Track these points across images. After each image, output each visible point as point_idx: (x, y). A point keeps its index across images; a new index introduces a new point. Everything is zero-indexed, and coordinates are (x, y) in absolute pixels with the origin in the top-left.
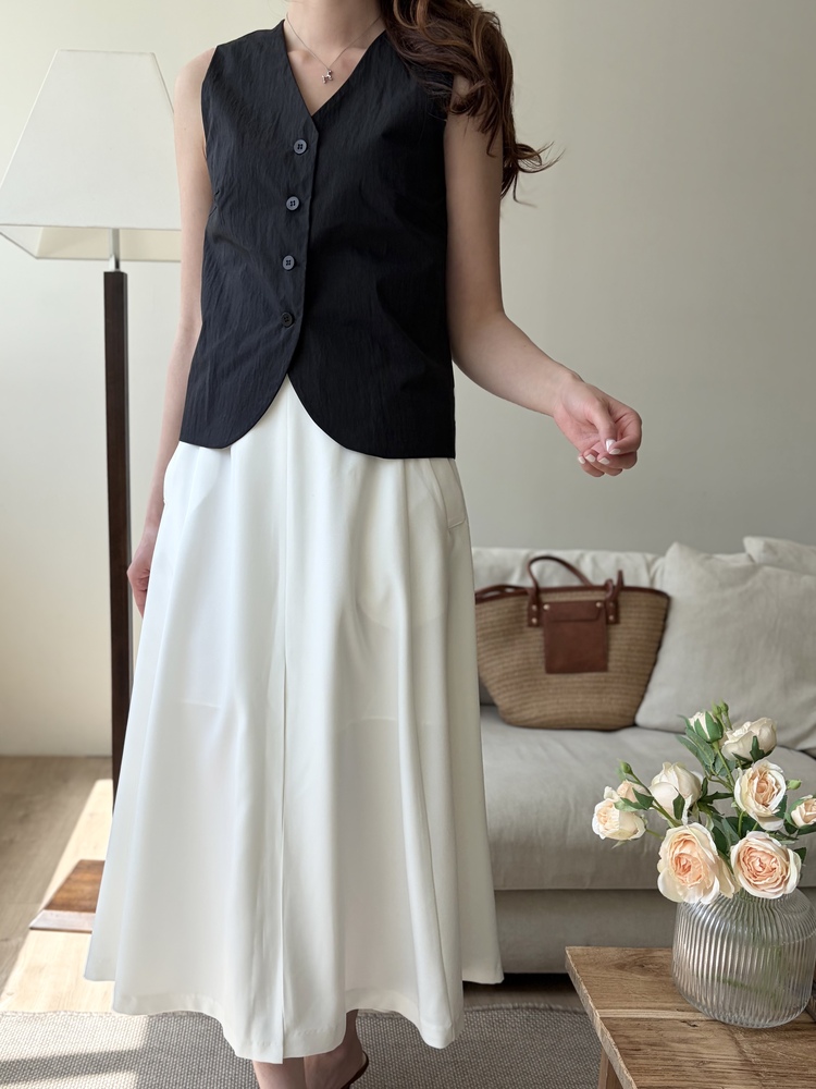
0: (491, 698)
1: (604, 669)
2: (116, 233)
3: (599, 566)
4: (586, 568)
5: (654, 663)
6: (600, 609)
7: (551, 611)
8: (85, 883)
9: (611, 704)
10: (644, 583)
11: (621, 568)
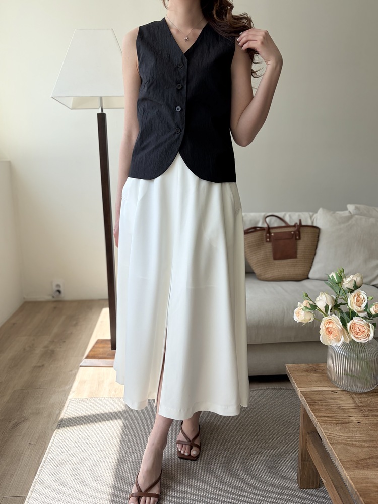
0: (253, 270)
1: (296, 257)
2: (101, 98)
3: (292, 218)
4: (287, 219)
5: (315, 254)
6: (293, 235)
7: (274, 236)
8: (100, 348)
9: (298, 271)
10: (310, 223)
11: (300, 218)
